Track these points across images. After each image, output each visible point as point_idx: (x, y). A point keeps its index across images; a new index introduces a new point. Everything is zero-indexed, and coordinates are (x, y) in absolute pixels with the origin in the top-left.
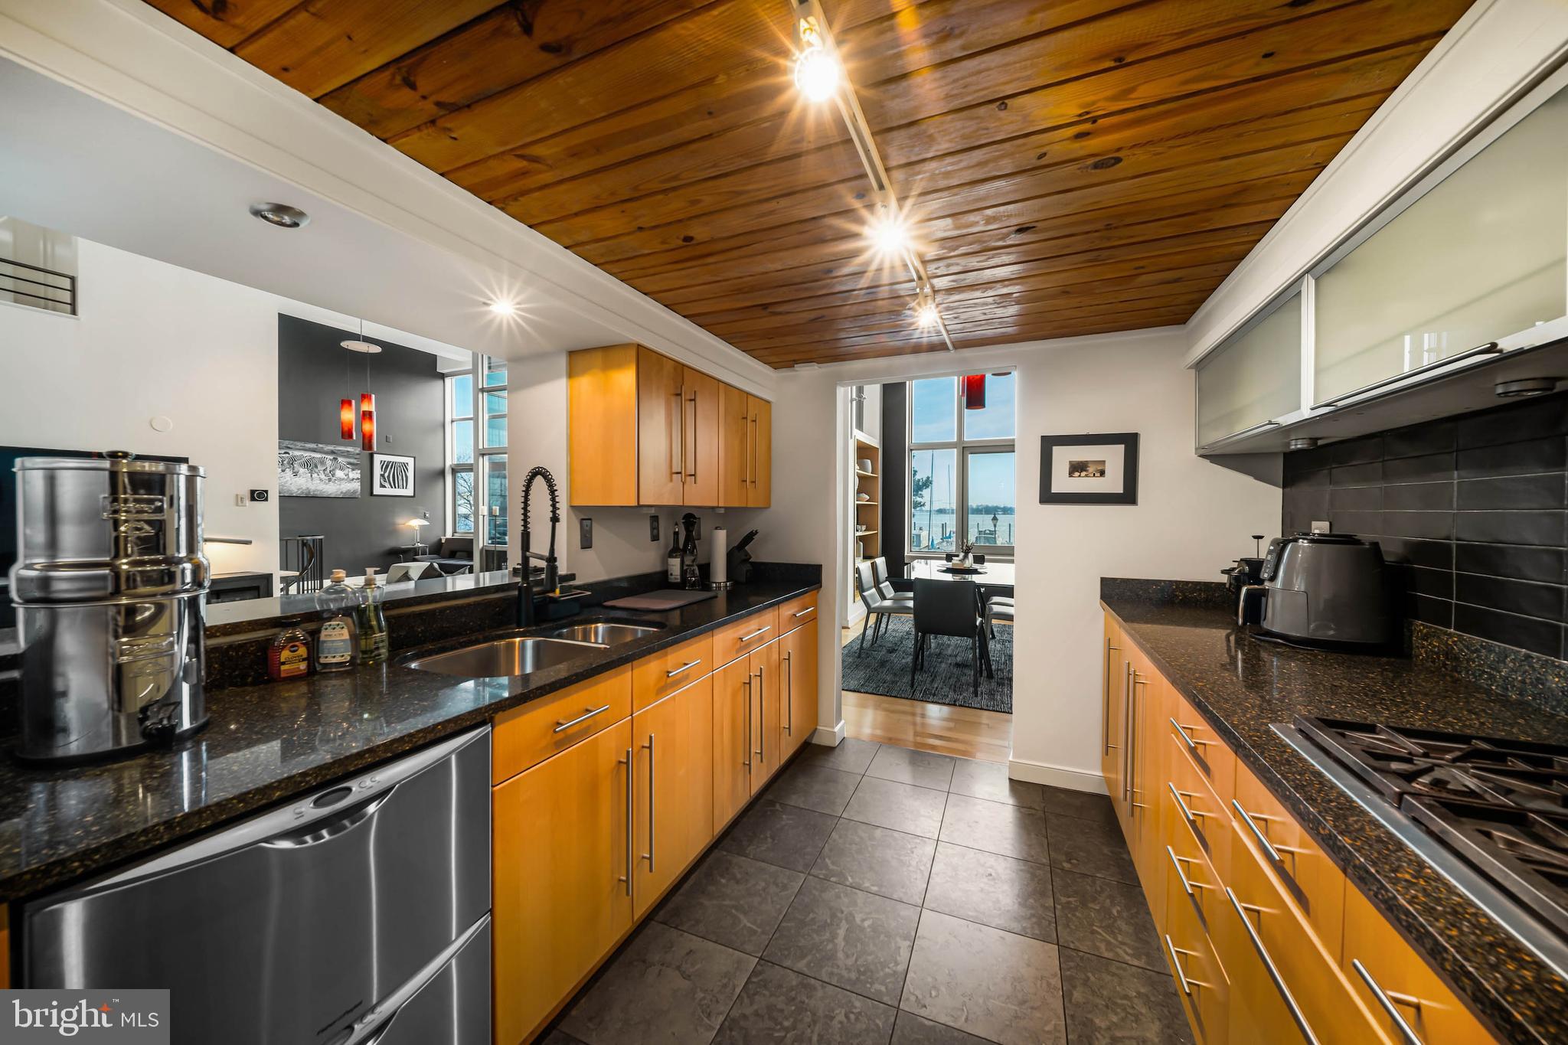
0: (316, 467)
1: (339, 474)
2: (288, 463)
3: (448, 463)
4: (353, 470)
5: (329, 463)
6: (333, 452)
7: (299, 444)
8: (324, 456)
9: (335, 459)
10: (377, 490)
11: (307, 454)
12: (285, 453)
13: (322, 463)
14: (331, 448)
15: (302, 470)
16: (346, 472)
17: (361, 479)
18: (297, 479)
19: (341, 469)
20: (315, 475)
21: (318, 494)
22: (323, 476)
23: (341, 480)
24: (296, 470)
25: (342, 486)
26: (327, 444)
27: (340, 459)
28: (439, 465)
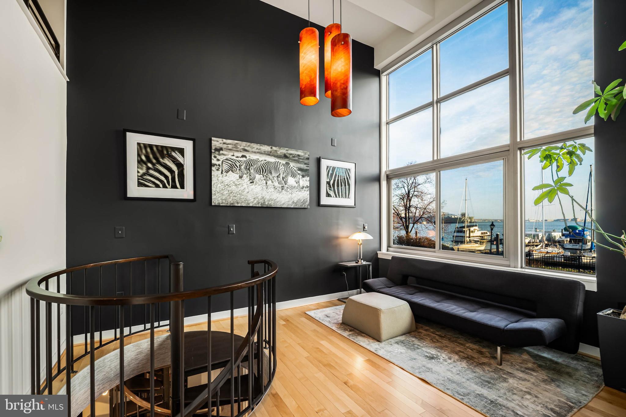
0: (271, 173)
1: (291, 181)
2: (246, 168)
3: (384, 169)
4: (303, 176)
5: (282, 168)
6: (285, 157)
7: (256, 146)
8: (277, 160)
9: (287, 164)
10: (325, 200)
11: (262, 158)
12: (243, 156)
13: (277, 169)
14: (282, 151)
15: (258, 177)
16: (297, 179)
17: (310, 187)
18: (253, 186)
19: (294, 176)
20: (269, 182)
21: (273, 204)
22: (276, 184)
23: (292, 187)
24: (252, 176)
25: (294, 195)
26: (280, 146)
27: (292, 164)
28: (375, 171)
